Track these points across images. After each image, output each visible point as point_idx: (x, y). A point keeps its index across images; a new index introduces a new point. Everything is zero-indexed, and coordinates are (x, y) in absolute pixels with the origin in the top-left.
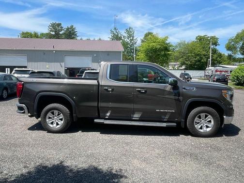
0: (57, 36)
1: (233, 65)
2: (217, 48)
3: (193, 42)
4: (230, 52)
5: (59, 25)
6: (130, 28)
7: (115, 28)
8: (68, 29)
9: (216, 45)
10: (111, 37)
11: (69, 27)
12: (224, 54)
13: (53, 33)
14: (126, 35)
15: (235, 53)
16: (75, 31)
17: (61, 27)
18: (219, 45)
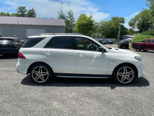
0: (23, 15)
1: (133, 35)
2: (124, 24)
3: (110, 21)
4: (131, 27)
5: (24, 8)
6: (70, 11)
7: (61, 11)
8: (30, 11)
9: (123, 23)
10: (58, 17)
11: (31, 9)
12: (128, 29)
13: (20, 14)
14: (68, 15)
15: (134, 28)
16: (35, 12)
17: (25, 10)
18: (125, 23)
